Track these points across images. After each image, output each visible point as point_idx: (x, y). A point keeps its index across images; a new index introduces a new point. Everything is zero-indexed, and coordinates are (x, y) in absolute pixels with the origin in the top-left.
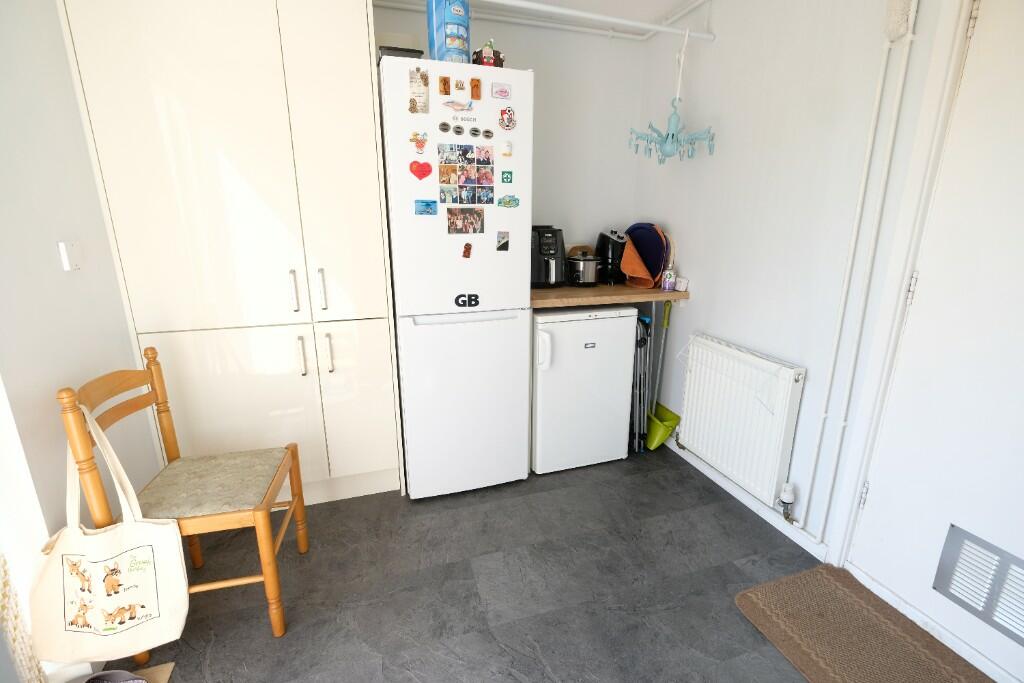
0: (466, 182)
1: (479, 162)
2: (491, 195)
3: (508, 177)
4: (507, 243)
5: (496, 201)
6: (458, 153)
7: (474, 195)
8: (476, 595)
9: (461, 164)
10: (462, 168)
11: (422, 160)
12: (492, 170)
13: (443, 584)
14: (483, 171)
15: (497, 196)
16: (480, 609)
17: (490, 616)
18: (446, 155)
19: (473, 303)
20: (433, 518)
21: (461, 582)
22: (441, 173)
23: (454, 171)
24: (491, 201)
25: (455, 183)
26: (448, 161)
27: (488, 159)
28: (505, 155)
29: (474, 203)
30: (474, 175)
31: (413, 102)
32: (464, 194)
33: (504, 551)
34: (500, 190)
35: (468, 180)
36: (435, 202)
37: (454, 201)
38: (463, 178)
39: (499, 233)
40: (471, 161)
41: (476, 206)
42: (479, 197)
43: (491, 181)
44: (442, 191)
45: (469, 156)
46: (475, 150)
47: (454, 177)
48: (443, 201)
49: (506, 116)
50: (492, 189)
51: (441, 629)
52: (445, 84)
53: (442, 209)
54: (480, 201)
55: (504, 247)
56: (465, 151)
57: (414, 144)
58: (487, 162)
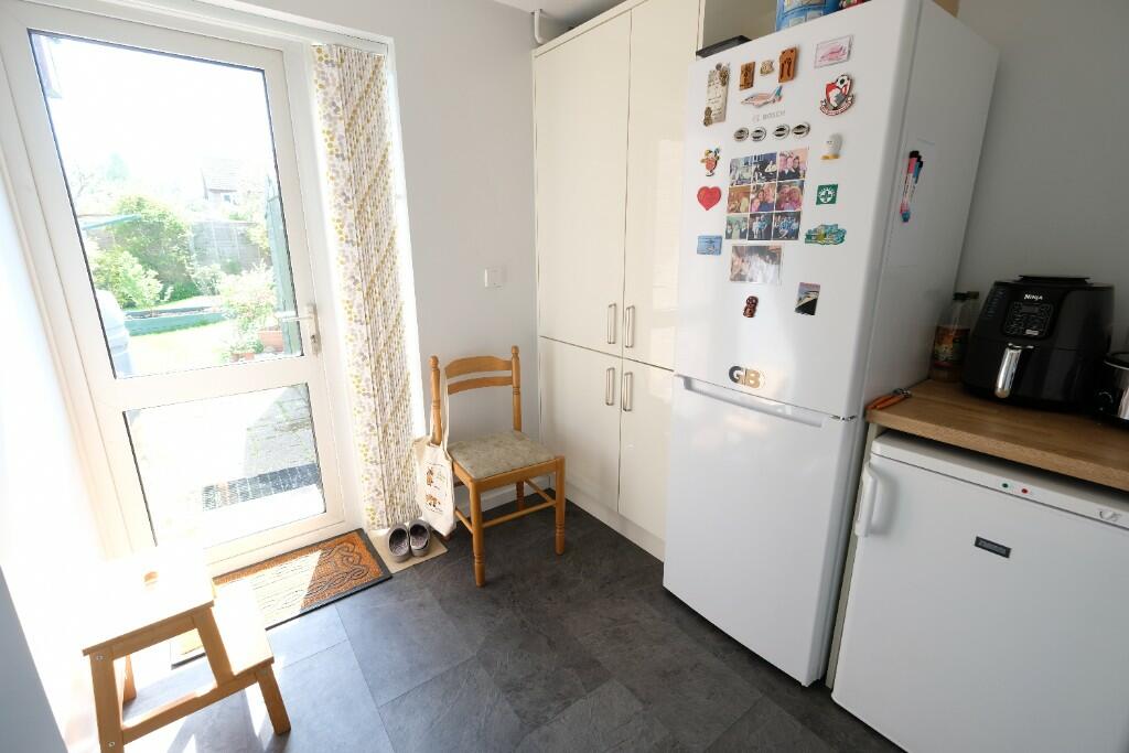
0: (760, 208)
1: (783, 176)
2: (795, 225)
3: (829, 193)
4: (814, 302)
5: (802, 236)
6: (754, 167)
7: (770, 226)
8: (568, 704)
9: (757, 183)
10: (758, 188)
11: (711, 183)
12: (802, 187)
13: (570, 666)
14: (787, 190)
15: (806, 226)
16: (550, 715)
17: (545, 729)
18: (739, 172)
19: (752, 382)
20: (653, 617)
21: (579, 682)
22: (731, 199)
23: (747, 194)
24: (794, 235)
25: (747, 211)
26: (741, 180)
27: (797, 169)
28: (826, 158)
29: (768, 238)
30: (773, 197)
31: (708, 111)
32: (756, 226)
33: (644, 710)
34: (813, 215)
35: (764, 205)
36: (721, 238)
37: (742, 236)
38: (757, 203)
39: (802, 284)
40: (769, 177)
41: (771, 243)
42: (777, 230)
43: (798, 203)
44: (729, 223)
45: (769, 169)
46: (778, 158)
47: (745, 202)
48: (729, 236)
49: (834, 93)
50: (797, 216)
51: (512, 689)
52: (746, 75)
53: (727, 245)
54: (777, 236)
55: (808, 308)
56: (763, 162)
57: (704, 165)
58: (796, 174)
